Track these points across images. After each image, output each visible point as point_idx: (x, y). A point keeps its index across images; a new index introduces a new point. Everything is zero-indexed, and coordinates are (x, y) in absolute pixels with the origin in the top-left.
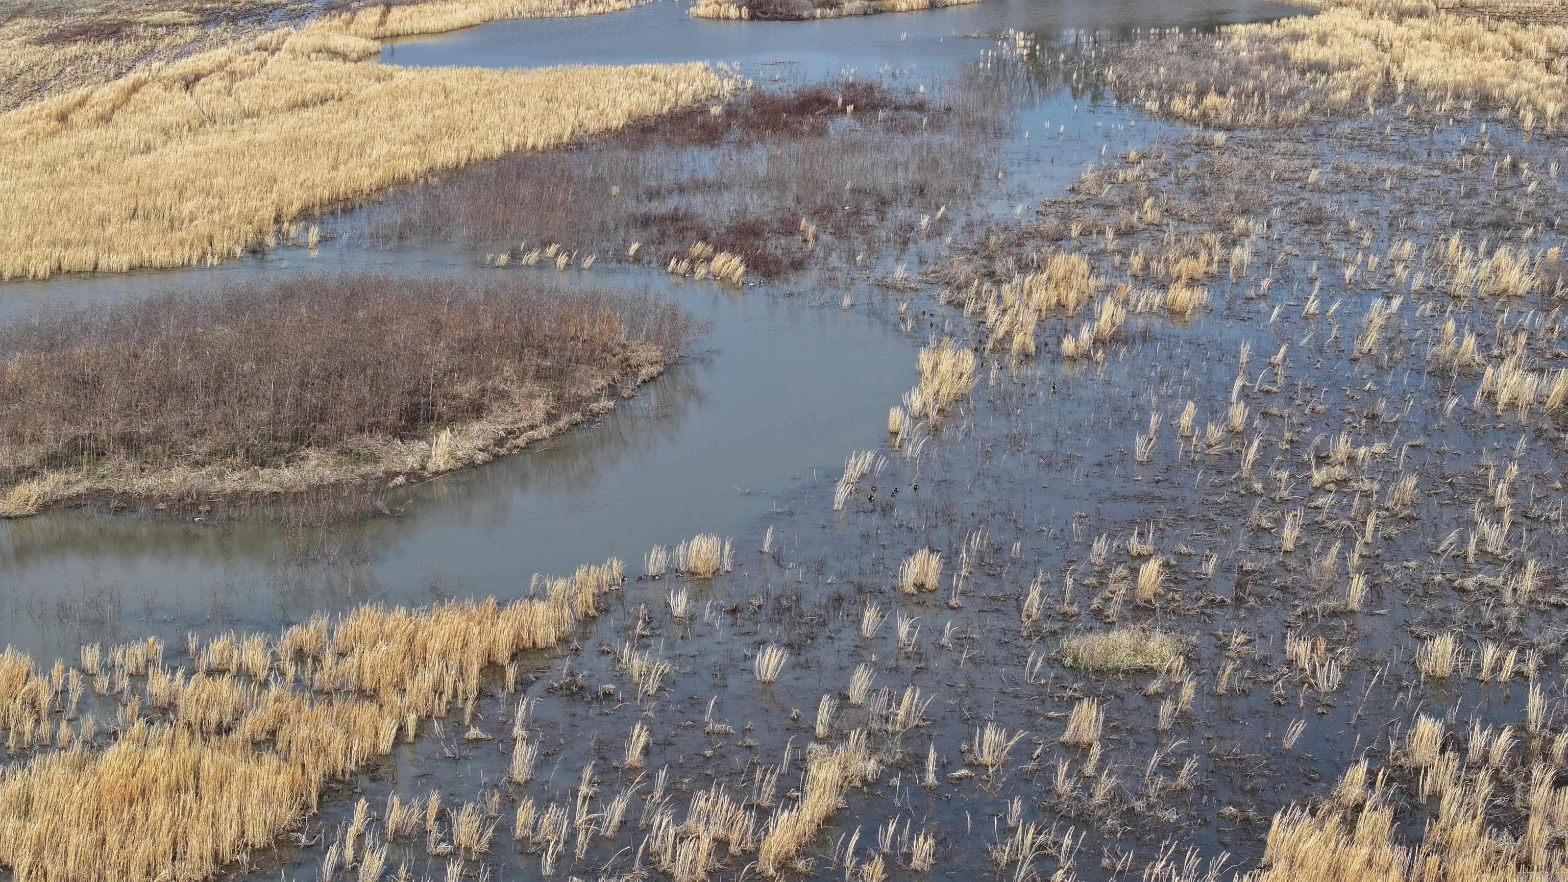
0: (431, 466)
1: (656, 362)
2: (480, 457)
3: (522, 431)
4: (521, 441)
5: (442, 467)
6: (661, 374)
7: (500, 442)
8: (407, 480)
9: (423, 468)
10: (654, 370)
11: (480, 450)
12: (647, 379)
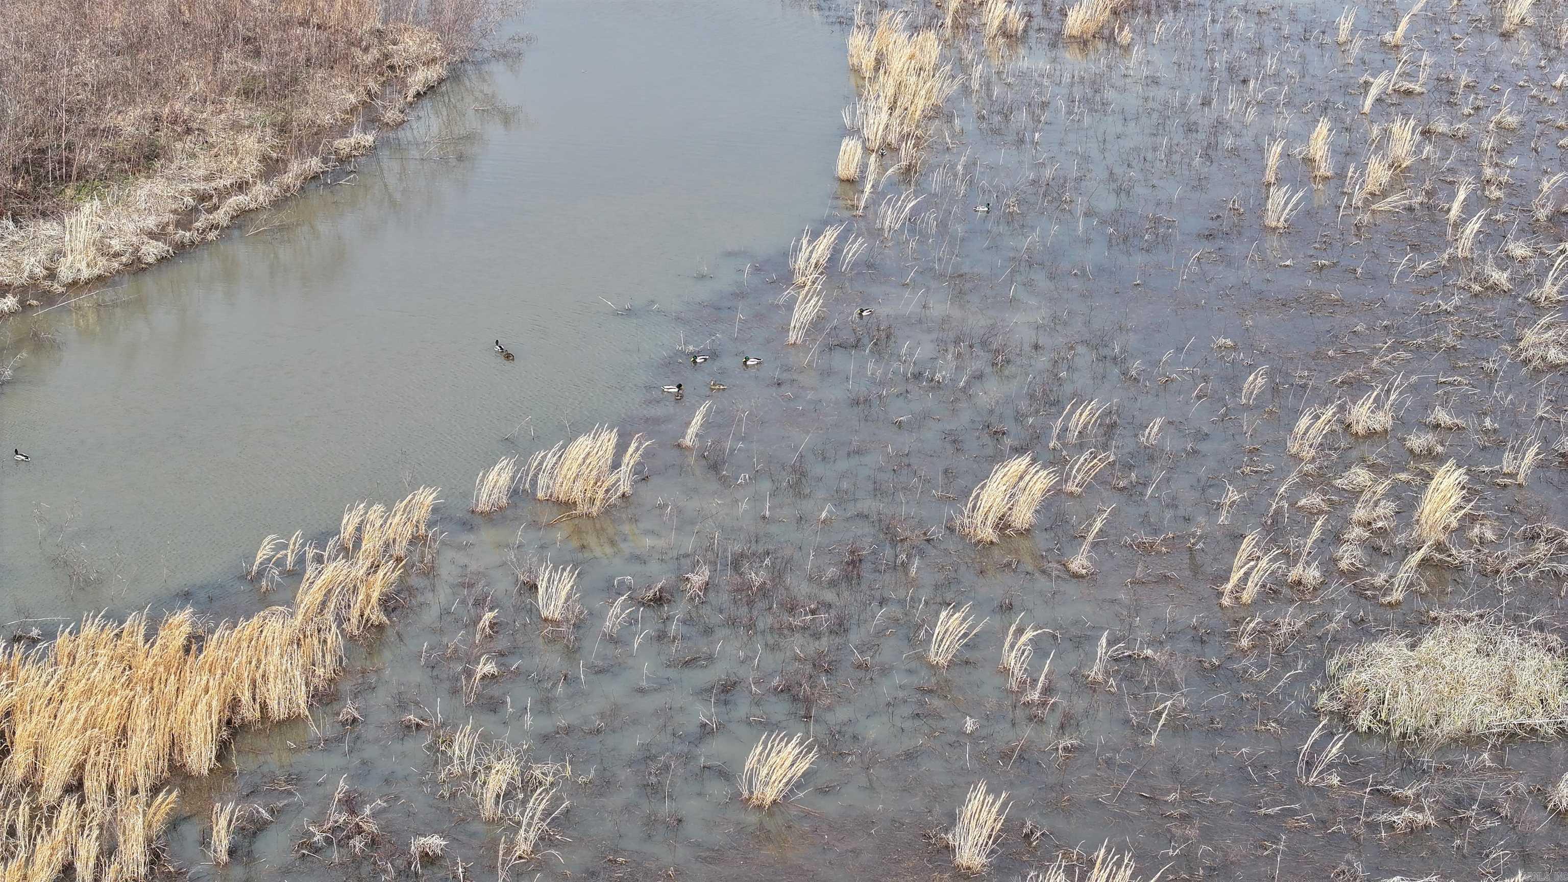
0: (65, 273)
1: (434, 60)
2: (152, 250)
3: (224, 194)
4: (221, 216)
5: (86, 274)
6: (441, 81)
7: (185, 219)
8: (22, 302)
9: (52, 275)
10: (432, 73)
11: (152, 235)
12: (422, 90)
